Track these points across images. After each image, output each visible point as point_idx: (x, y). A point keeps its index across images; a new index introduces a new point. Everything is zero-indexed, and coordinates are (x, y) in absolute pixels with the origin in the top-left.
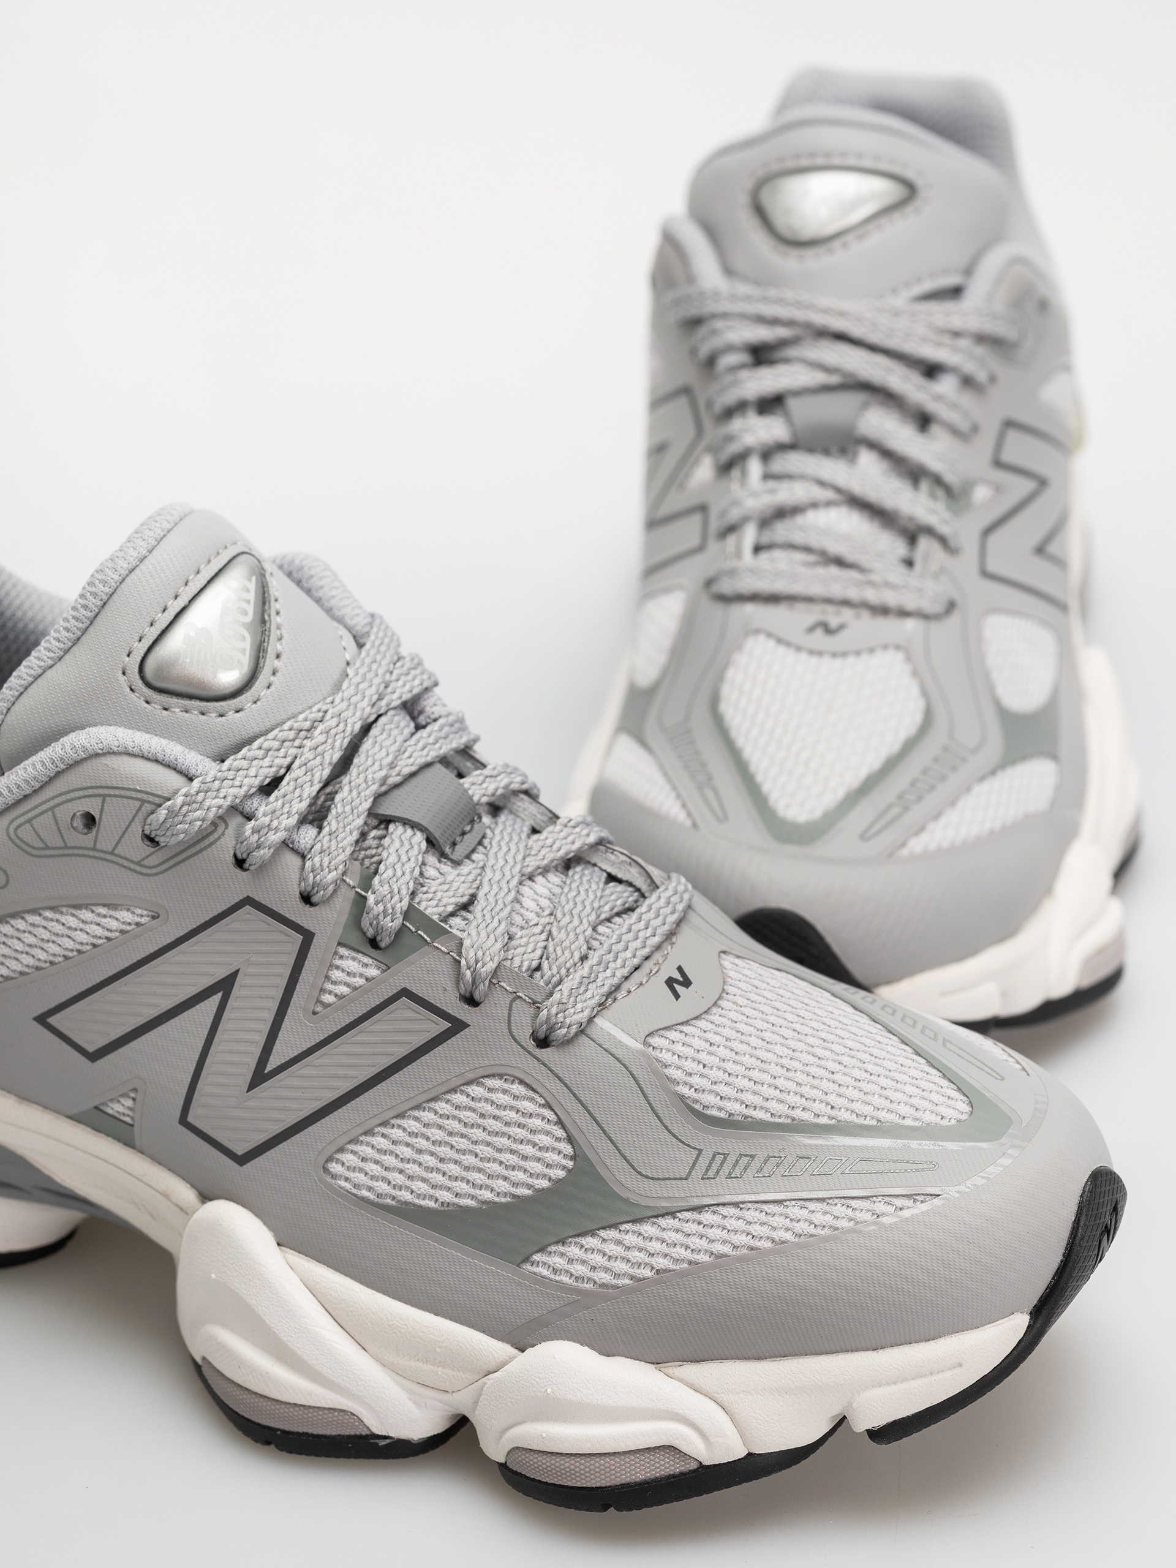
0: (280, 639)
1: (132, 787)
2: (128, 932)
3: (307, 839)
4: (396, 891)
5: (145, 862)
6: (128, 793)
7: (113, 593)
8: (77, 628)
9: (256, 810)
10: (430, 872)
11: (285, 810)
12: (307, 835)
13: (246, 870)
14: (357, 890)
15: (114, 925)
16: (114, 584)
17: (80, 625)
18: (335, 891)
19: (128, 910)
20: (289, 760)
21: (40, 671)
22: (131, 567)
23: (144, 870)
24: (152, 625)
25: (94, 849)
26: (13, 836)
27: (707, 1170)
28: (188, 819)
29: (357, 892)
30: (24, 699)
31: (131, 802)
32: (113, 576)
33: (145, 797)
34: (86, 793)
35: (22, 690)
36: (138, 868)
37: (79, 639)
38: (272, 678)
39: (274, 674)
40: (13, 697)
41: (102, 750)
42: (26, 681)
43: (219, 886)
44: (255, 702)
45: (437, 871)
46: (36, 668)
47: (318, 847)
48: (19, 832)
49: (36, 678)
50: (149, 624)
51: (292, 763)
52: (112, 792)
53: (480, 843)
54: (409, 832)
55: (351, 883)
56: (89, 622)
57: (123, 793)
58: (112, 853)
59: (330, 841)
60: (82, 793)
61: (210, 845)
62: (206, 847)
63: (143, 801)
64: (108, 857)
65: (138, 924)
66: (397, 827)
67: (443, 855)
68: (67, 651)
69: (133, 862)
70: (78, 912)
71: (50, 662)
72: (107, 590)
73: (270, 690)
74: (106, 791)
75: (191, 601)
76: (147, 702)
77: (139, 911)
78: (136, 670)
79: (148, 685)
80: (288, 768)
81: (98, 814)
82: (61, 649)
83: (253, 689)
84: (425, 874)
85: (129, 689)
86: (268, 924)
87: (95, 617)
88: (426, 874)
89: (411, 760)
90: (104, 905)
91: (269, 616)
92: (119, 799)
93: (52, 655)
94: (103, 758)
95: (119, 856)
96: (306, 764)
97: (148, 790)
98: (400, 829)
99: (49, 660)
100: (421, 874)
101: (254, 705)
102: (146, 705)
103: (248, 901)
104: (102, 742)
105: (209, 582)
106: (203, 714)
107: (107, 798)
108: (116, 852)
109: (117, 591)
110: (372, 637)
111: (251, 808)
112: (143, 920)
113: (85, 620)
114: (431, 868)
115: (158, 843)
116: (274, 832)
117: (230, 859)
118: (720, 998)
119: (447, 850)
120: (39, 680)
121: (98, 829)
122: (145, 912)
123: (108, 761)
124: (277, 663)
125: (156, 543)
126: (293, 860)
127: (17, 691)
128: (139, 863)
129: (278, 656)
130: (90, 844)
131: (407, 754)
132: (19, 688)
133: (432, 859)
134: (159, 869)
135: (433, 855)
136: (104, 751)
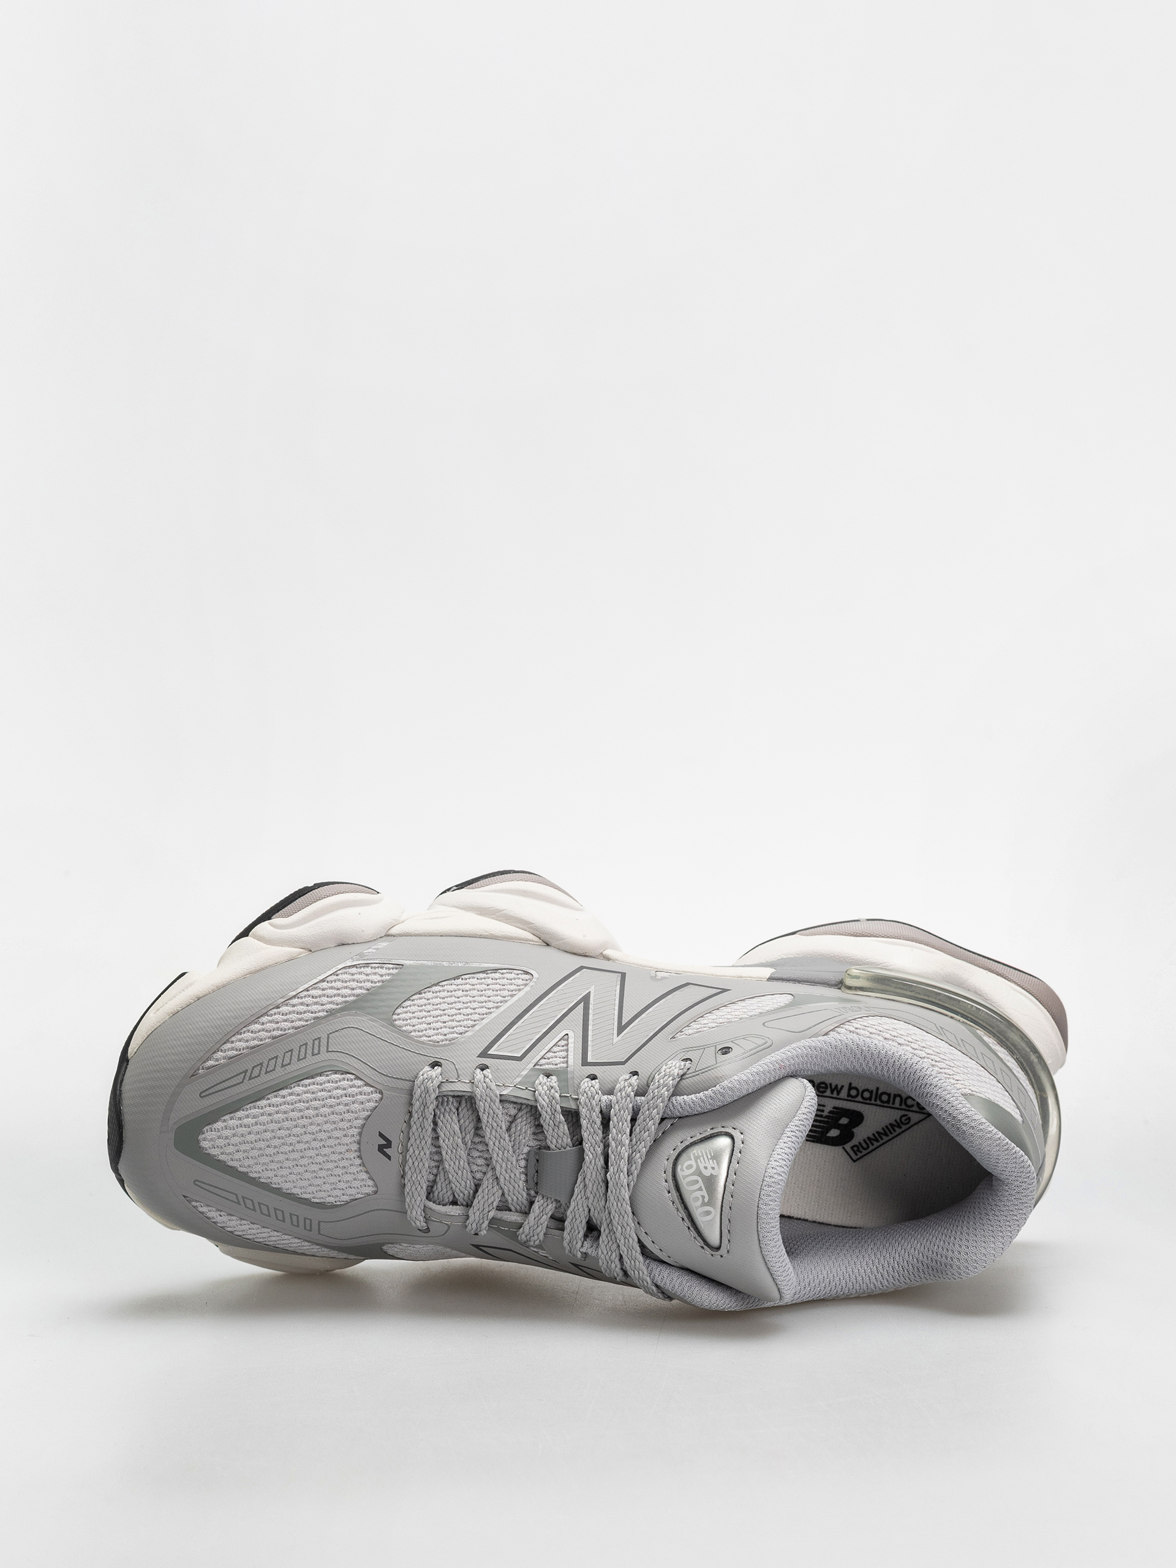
27: (319, 1043)
118: (360, 1148)
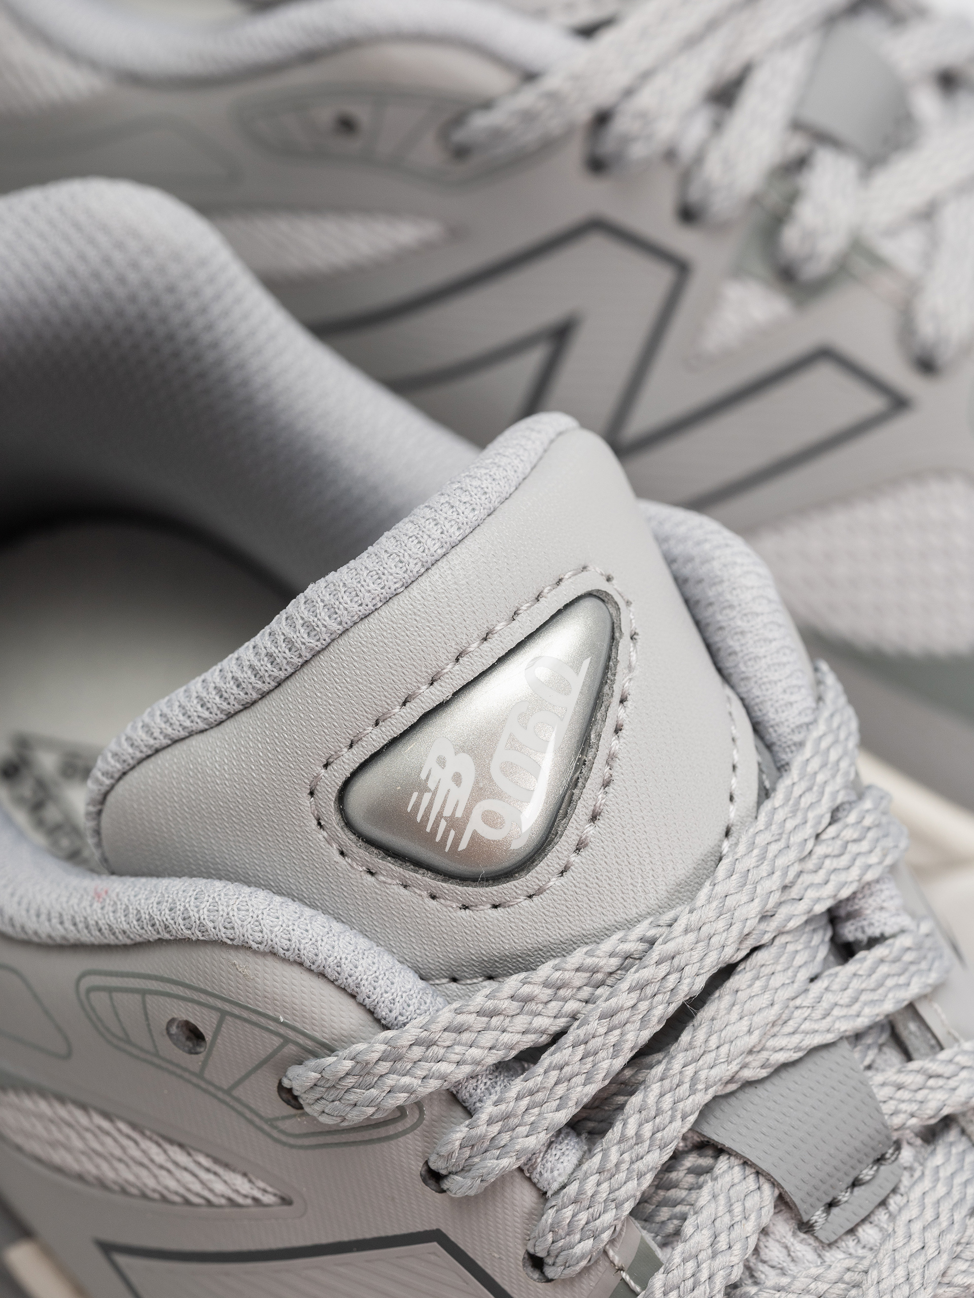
0: (606, 784)
1: (271, 1014)
2: (239, 1206)
3: (556, 1173)
4: (704, 1276)
5: (280, 1124)
6: (263, 1021)
7: (323, 649)
8: (253, 688)
9: (480, 1101)
10: (773, 1252)
11: (530, 1119)
12: (560, 1166)
13: (443, 1191)
14: (624, 1275)
15: (219, 1187)
16: (326, 636)
17: (260, 685)
18: (586, 1269)
19: (245, 1175)
20: (562, 1022)
21: (183, 734)
22: (363, 610)
23: (275, 1134)
24: (377, 724)
25: (200, 1076)
26: (83, 996)
28: (352, 1097)
29: (623, 1279)
30: (149, 765)
31: (266, 1035)
32: (328, 622)
33: (291, 1034)
34: (195, 996)
35: (149, 752)
36: (266, 1127)
37: (254, 703)
38: (574, 858)
39: (578, 850)
40: (133, 758)
41: (232, 940)
42: (157, 741)
43: (393, 1199)
44: (530, 897)
45: (784, 1251)
46: (177, 727)
47: (572, 1189)
48: (93, 995)
49: (175, 742)
50: (373, 722)
51: (562, 1033)
52: (236, 1011)
53: (883, 1203)
54: (751, 1179)
55: (617, 1260)
56: (273, 684)
57: (254, 1018)
58: (228, 1092)
59: (599, 1184)
60: (188, 993)
61: (388, 1138)
62: (380, 1140)
63: (286, 1040)
64: (220, 1094)
65: (256, 1200)
66: (731, 1168)
67: (805, 1227)
68: (230, 716)
69: (261, 1117)
70: (167, 1146)
71: (202, 726)
72: (313, 643)
73: (563, 880)
74: (227, 1007)
75: (457, 694)
76: (342, 853)
77: (262, 1184)
78: (333, 796)
79: (348, 824)
80: (557, 1037)
81: (211, 1034)
82: (222, 711)
83: (533, 873)
84: (762, 1253)
85: (315, 822)
86: (465, 1282)
87: (287, 678)
88: (765, 1254)
89: (796, 1039)
90: (208, 1155)
91: (599, 736)
92: (247, 1025)
93: (206, 714)
94: (232, 952)
95: (238, 1100)
96: (586, 1043)
97: (298, 1025)
98: (737, 1171)
99: (199, 721)
100: (756, 1251)
101: (528, 902)
102: (339, 858)
103: (436, 1236)
104: (233, 928)
105: (501, 660)
106: (433, 897)
107: (228, 1018)
108: (235, 1093)
109: (331, 649)
110: (808, 751)
111: (471, 1096)
112: (267, 1199)
113: (268, 680)
114: (777, 1245)
115: (300, 1107)
116: (497, 1152)
117: (418, 1167)
119: (818, 1217)
120: (178, 746)
121: (209, 1054)
122: (269, 1189)
123: (238, 959)
124: (590, 830)
125: (423, 570)
126: (525, 1197)
127: (141, 752)
128: (266, 1121)
129: (594, 818)
130: (196, 1068)
131: (788, 1028)
132: (145, 749)
133: (783, 1229)
134: (300, 1142)
135: (786, 1220)
136: (235, 943)
